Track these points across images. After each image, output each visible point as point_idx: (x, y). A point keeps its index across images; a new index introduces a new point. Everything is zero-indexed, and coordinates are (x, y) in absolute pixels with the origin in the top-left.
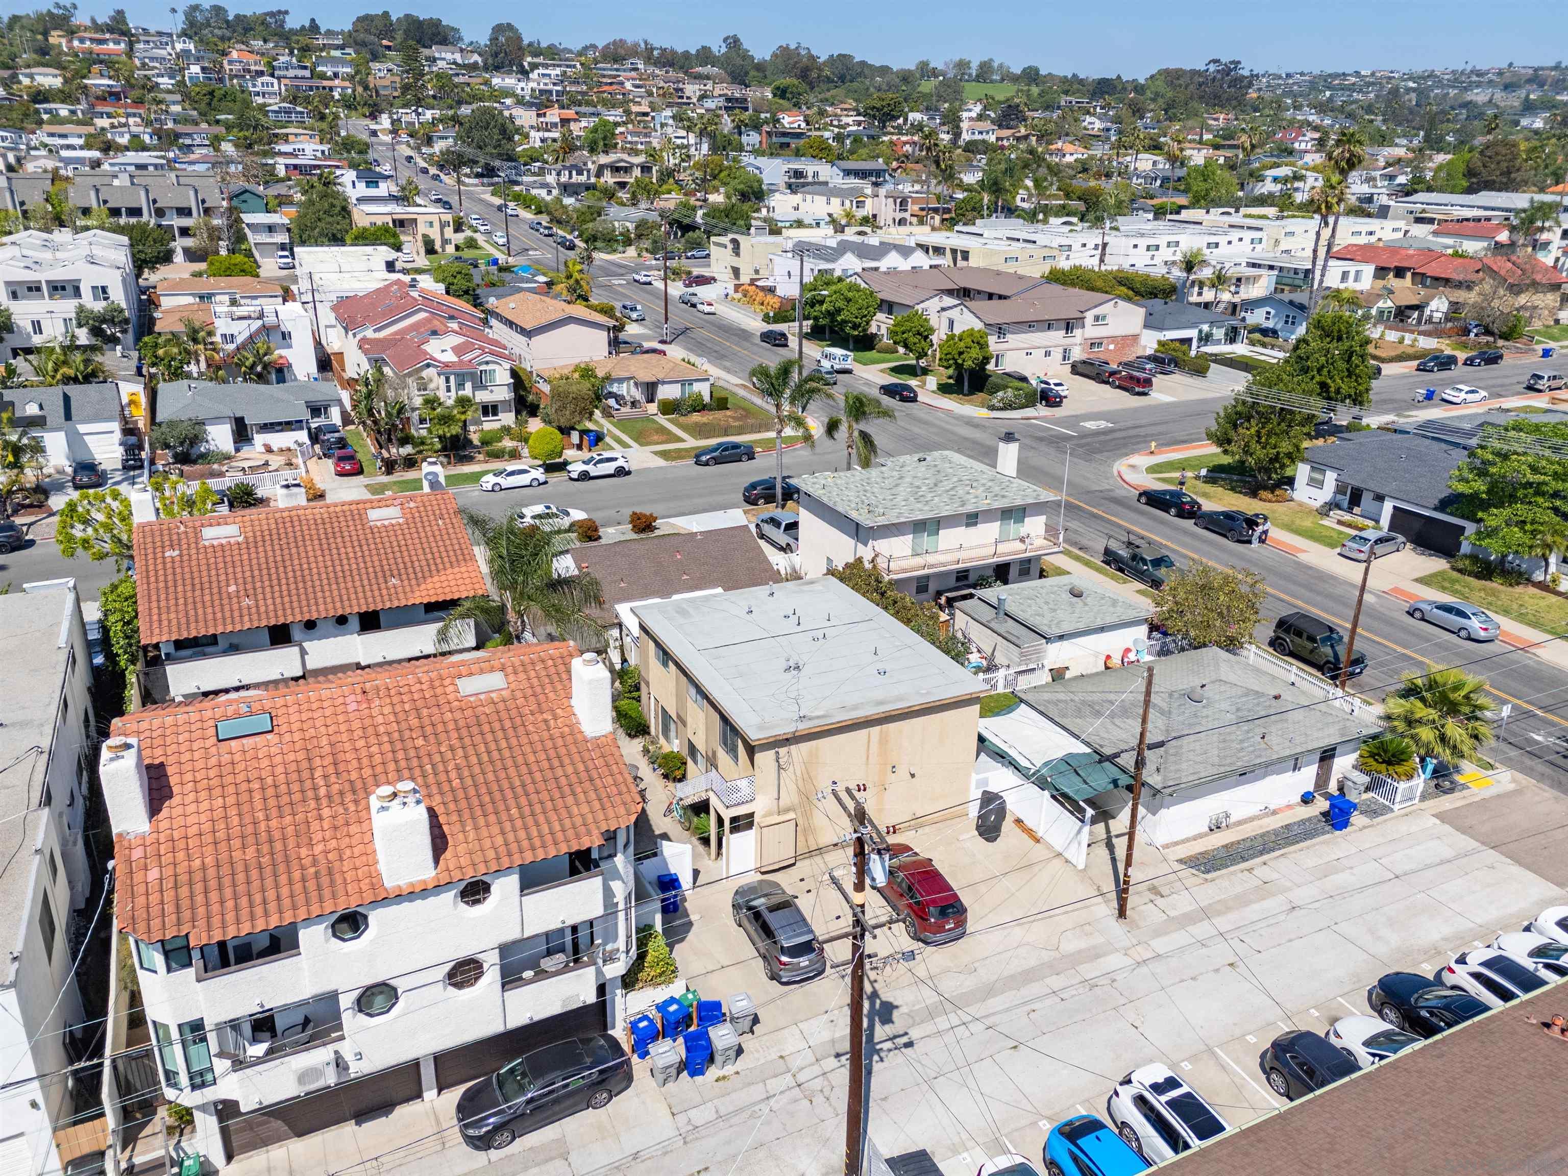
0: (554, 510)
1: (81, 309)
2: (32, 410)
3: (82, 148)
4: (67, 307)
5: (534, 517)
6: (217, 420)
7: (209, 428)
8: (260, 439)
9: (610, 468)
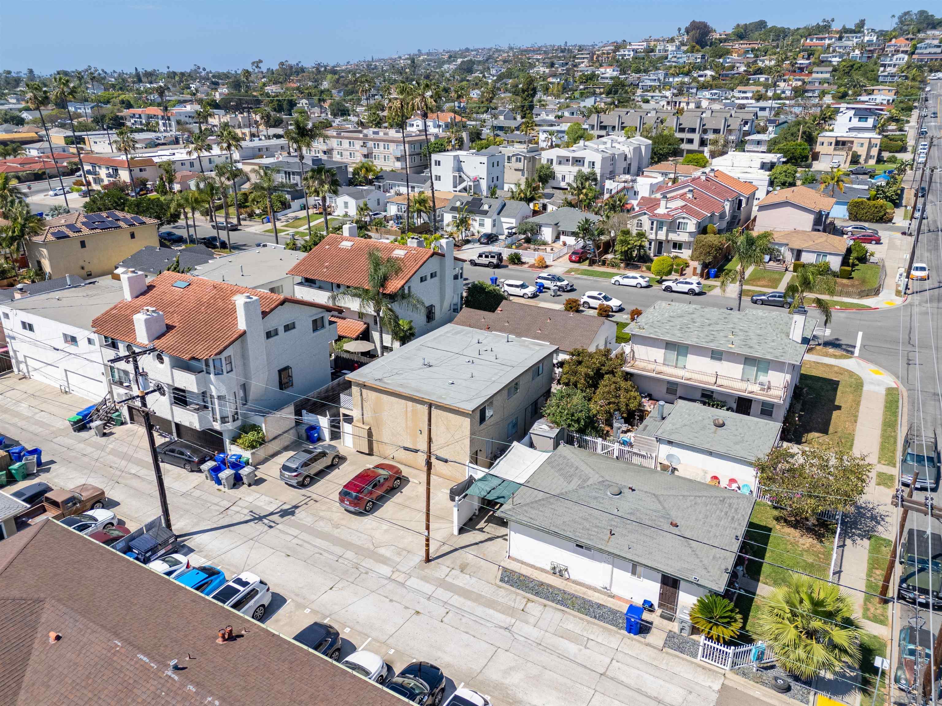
0: (600, 297)
1: (579, 171)
2: (486, 207)
3: (752, 98)
4: (575, 169)
5: (589, 297)
6: (547, 225)
7: (543, 229)
8: (563, 238)
9: (685, 288)
